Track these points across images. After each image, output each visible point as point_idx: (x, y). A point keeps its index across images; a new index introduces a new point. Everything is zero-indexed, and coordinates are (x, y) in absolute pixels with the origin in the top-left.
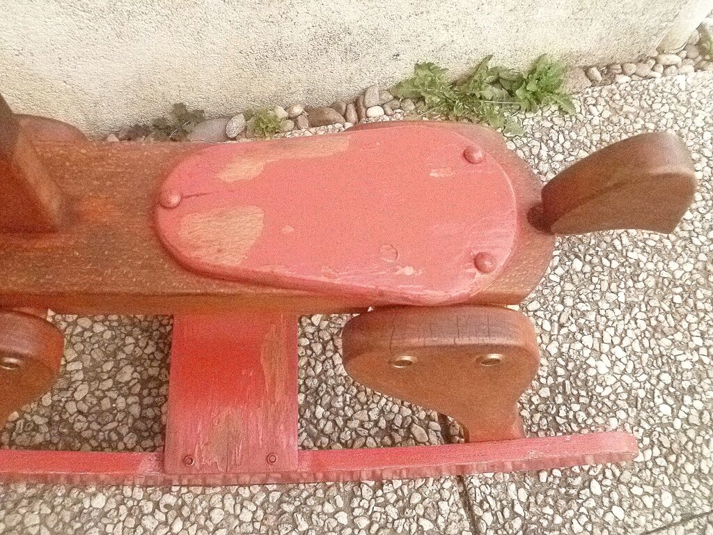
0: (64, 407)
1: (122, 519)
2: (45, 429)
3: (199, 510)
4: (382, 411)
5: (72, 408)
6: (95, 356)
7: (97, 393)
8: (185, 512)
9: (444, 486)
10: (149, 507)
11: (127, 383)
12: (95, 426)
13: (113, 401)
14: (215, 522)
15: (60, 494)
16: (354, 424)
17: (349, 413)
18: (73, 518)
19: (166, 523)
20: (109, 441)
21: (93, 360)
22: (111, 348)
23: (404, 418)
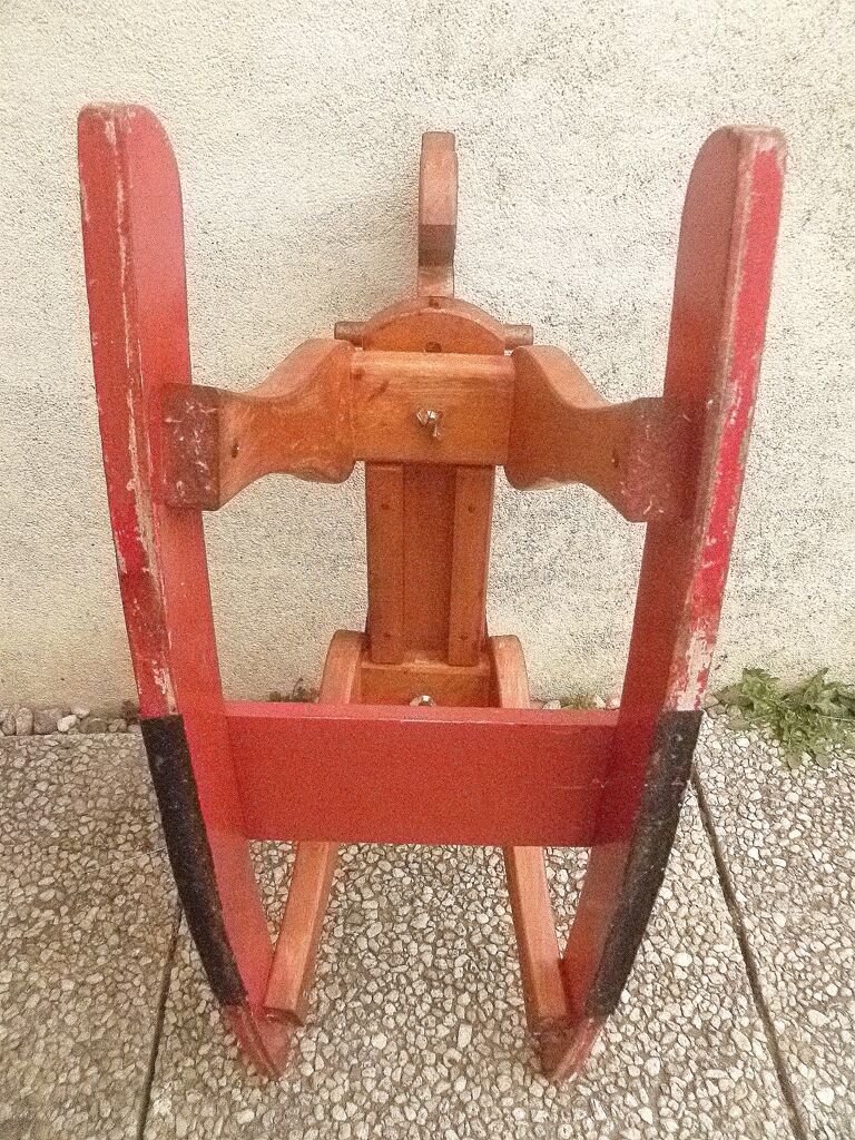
0: (355, 942)
1: (402, 1064)
2: (333, 959)
3: (485, 1074)
4: (697, 1009)
5: (363, 944)
6: (392, 899)
7: (390, 934)
8: (470, 1071)
9: (771, 1104)
10: (431, 1058)
11: (422, 930)
12: (385, 966)
13: (406, 945)
14: (503, 1089)
15: (340, 1026)
16: (664, 1016)
17: (660, 1003)
18: (351, 1053)
19: (448, 1079)
20: (398, 984)
21: (390, 902)
22: (410, 894)
23: (723, 1022)
